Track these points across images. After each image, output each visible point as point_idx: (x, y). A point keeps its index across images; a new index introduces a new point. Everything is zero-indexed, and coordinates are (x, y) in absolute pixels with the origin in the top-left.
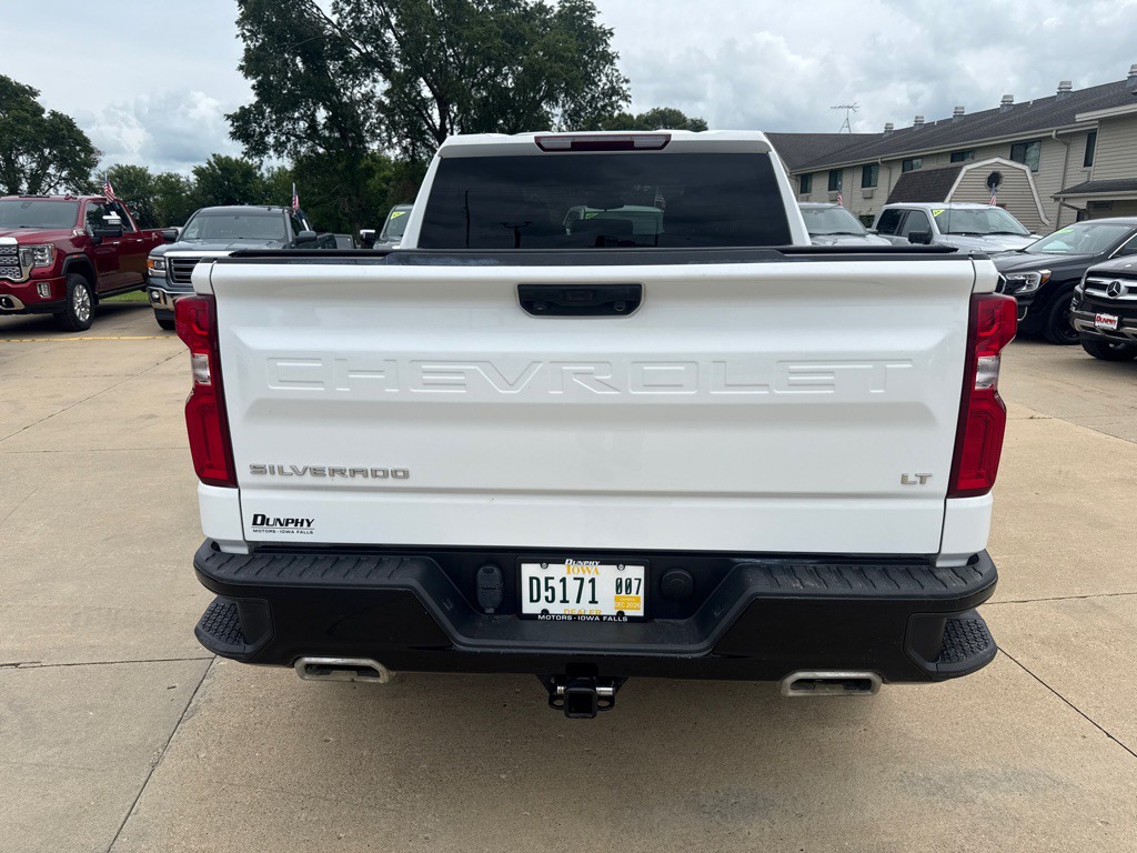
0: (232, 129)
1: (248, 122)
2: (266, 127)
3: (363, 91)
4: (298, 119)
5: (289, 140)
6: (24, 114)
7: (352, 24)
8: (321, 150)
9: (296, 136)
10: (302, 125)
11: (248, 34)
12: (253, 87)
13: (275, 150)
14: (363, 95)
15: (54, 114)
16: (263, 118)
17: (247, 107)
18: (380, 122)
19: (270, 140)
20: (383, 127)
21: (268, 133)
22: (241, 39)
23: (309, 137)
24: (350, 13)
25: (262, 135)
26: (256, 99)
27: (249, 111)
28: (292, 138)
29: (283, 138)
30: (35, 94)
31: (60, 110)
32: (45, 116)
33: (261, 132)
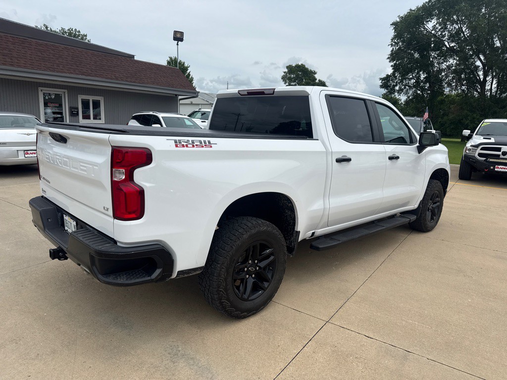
0: (381, 84)
1: (389, 81)
2: (397, 82)
3: (447, 64)
4: (411, 78)
5: (405, 88)
6: (310, 81)
7: (441, 34)
8: (419, 92)
9: (409, 86)
10: (413, 81)
11: (394, 44)
12: (392, 66)
13: (398, 93)
14: (447, 66)
15: (319, 81)
16: (396, 79)
17: (389, 74)
18: (453, 78)
19: (397, 88)
20: (454, 81)
21: (396, 85)
22: (390, 46)
23: (414, 86)
24: (439, 30)
25: (394, 86)
26: (392, 71)
27: (390, 76)
28: (407, 87)
29: (403, 87)
30: (315, 73)
31: (321, 79)
32: (317, 81)
33: (394, 85)
